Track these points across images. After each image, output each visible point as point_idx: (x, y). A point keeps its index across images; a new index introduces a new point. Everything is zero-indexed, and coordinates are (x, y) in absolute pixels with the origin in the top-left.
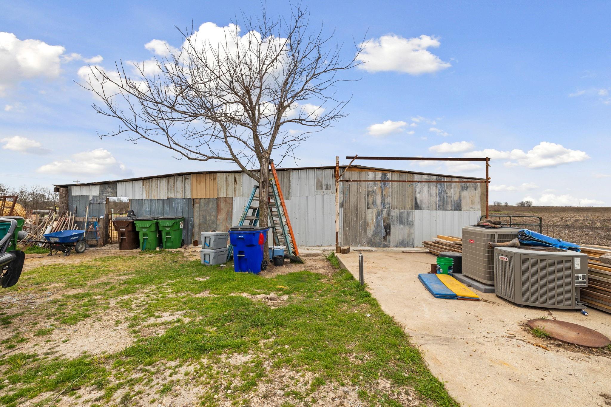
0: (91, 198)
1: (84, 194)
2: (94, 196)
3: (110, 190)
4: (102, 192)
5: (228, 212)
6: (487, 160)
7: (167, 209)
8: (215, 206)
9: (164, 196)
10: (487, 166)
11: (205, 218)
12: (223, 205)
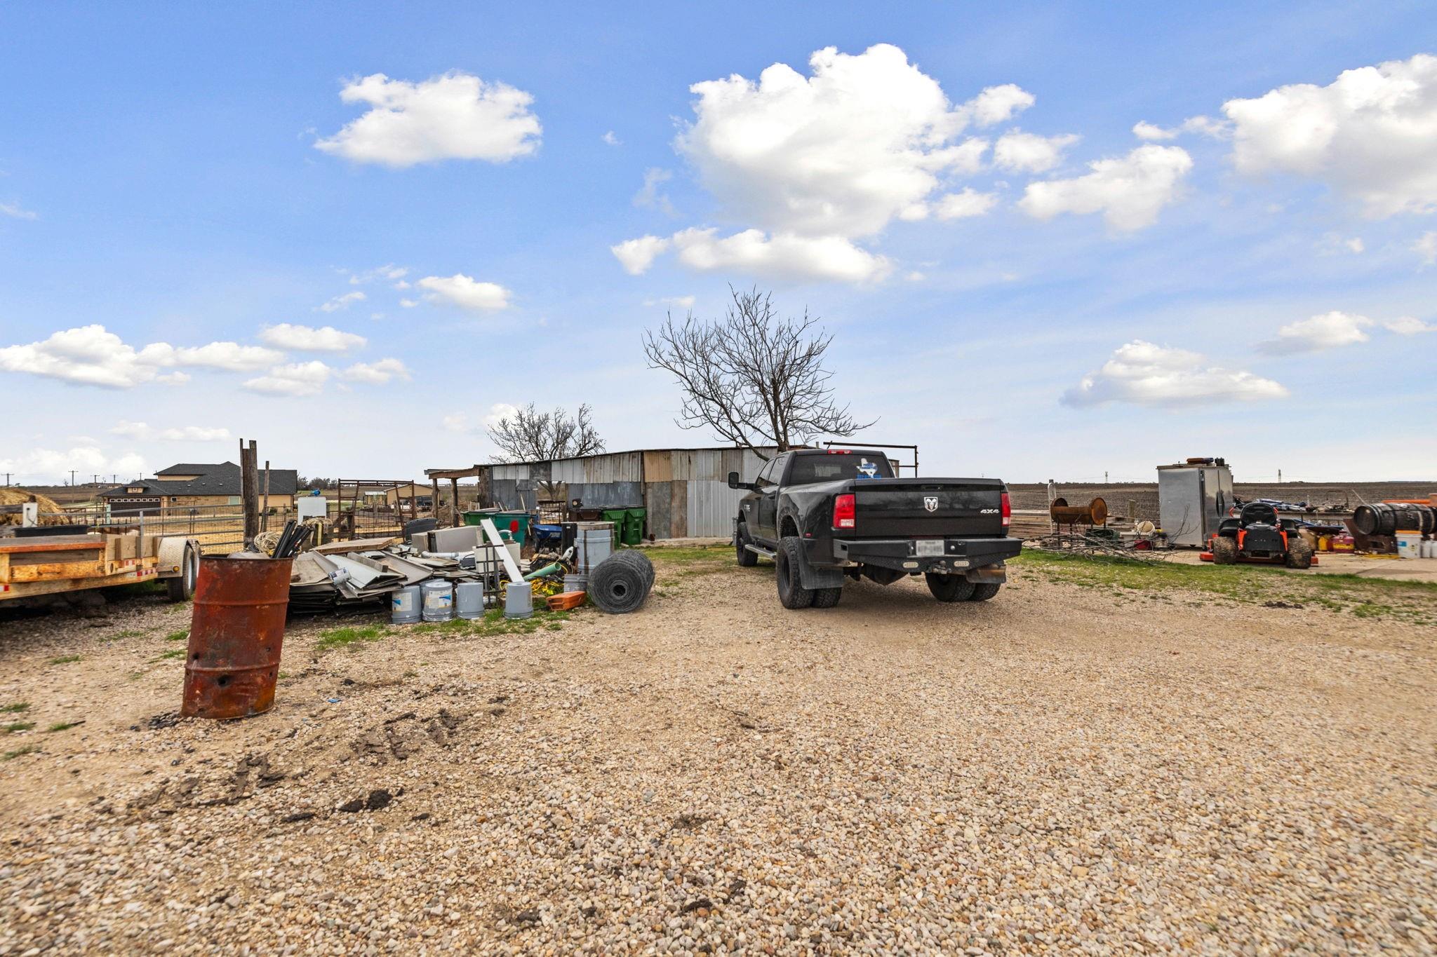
0: (518, 482)
1: (509, 477)
2: (522, 481)
3: (542, 471)
4: (532, 475)
5: (682, 498)
6: (915, 447)
7: (612, 496)
8: (669, 491)
9: (609, 480)
10: (916, 453)
11: (658, 506)
12: (676, 490)
